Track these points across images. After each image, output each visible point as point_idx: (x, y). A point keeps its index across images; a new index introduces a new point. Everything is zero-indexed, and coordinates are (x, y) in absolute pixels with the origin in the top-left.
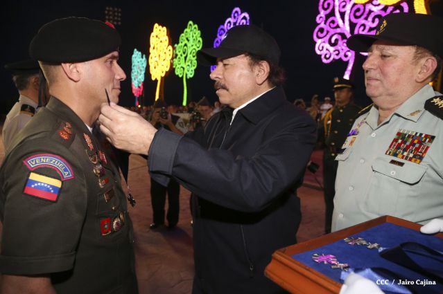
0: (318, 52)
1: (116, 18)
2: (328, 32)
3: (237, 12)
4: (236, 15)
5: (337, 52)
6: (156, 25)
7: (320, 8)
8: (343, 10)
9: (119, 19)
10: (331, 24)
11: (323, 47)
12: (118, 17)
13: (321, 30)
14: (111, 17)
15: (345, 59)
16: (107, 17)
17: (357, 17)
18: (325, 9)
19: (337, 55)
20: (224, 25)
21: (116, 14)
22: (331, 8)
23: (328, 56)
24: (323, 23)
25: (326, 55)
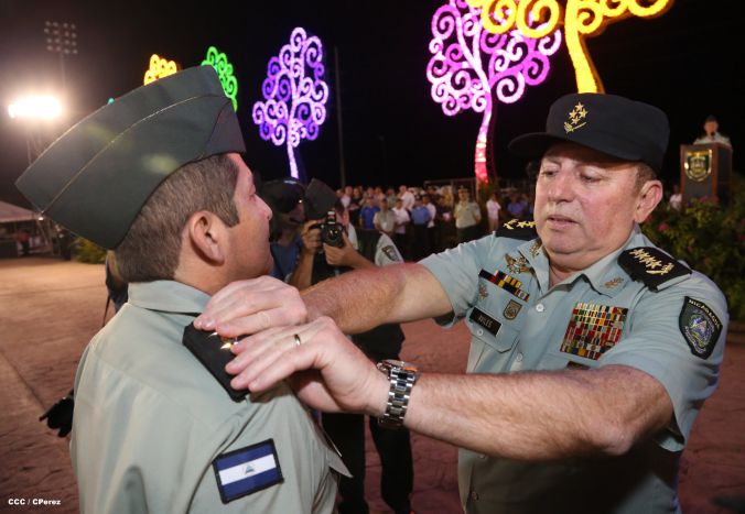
0: (436, 99)
1: (67, 42)
2: (449, 67)
3: (299, 35)
4: (298, 40)
5: (465, 99)
6: (155, 58)
7: (435, 30)
8: (469, 34)
9: (74, 44)
10: (453, 55)
11: (443, 91)
12: (71, 39)
13: (439, 64)
14: (57, 41)
15: (478, 109)
16: (49, 41)
17: (491, 45)
18: (442, 32)
19: (466, 102)
20: (277, 56)
21: (67, 34)
22: (451, 29)
23: (452, 105)
24: (440, 53)
25: (449, 102)
